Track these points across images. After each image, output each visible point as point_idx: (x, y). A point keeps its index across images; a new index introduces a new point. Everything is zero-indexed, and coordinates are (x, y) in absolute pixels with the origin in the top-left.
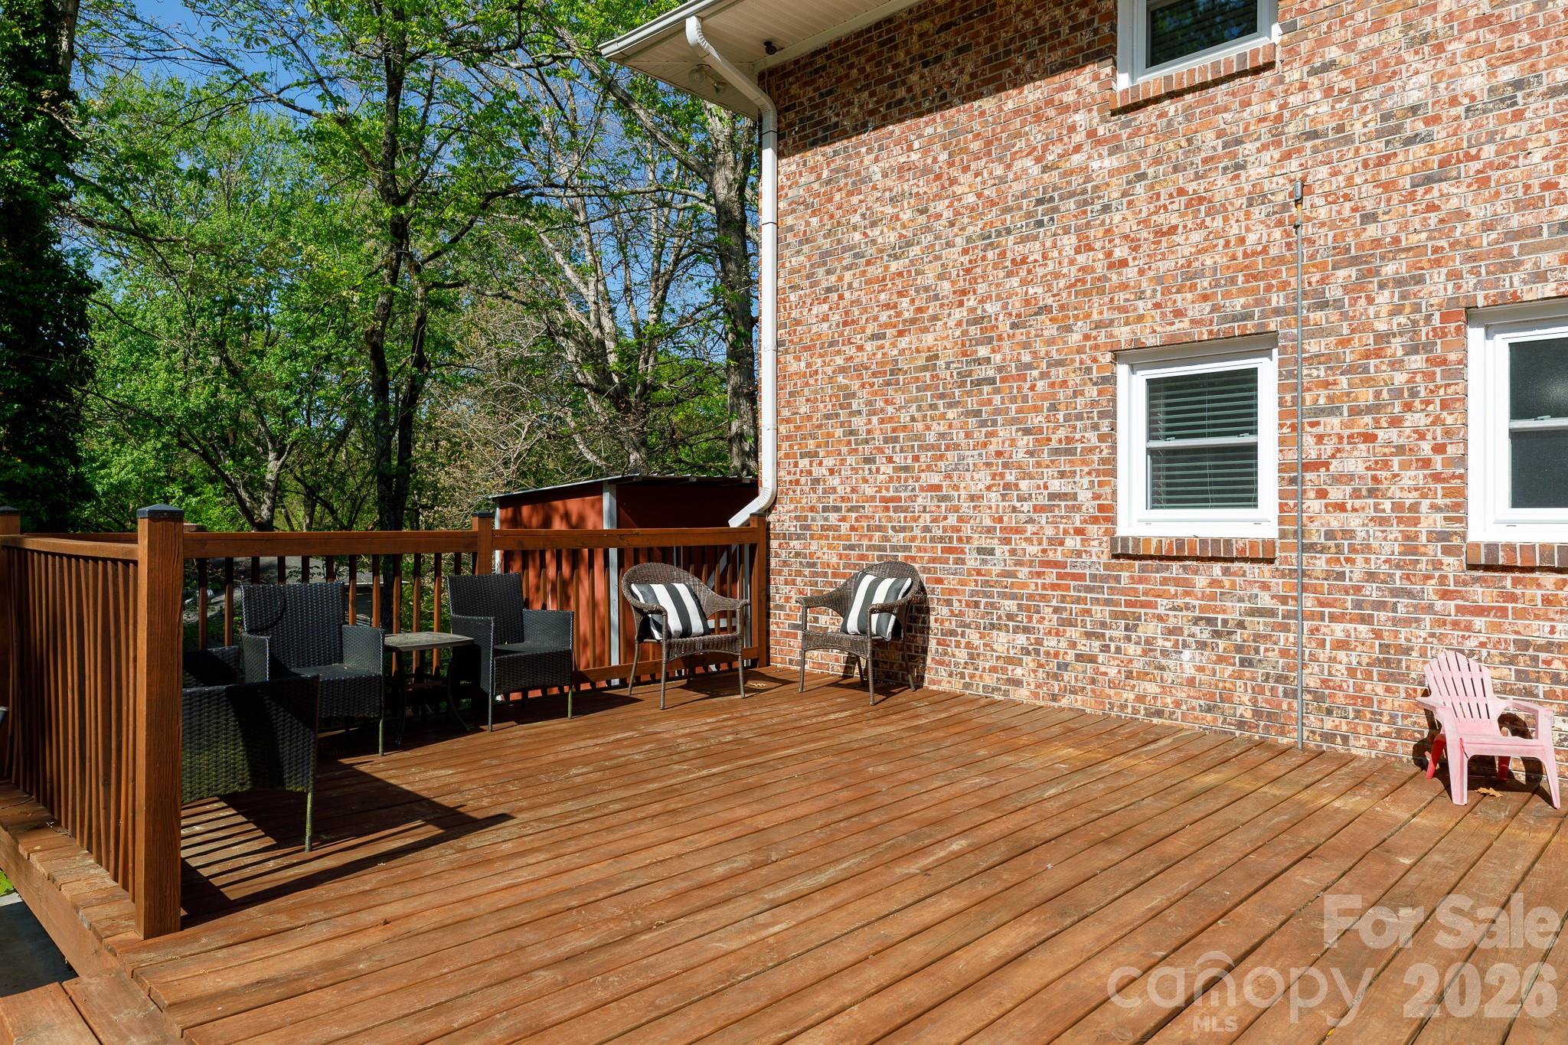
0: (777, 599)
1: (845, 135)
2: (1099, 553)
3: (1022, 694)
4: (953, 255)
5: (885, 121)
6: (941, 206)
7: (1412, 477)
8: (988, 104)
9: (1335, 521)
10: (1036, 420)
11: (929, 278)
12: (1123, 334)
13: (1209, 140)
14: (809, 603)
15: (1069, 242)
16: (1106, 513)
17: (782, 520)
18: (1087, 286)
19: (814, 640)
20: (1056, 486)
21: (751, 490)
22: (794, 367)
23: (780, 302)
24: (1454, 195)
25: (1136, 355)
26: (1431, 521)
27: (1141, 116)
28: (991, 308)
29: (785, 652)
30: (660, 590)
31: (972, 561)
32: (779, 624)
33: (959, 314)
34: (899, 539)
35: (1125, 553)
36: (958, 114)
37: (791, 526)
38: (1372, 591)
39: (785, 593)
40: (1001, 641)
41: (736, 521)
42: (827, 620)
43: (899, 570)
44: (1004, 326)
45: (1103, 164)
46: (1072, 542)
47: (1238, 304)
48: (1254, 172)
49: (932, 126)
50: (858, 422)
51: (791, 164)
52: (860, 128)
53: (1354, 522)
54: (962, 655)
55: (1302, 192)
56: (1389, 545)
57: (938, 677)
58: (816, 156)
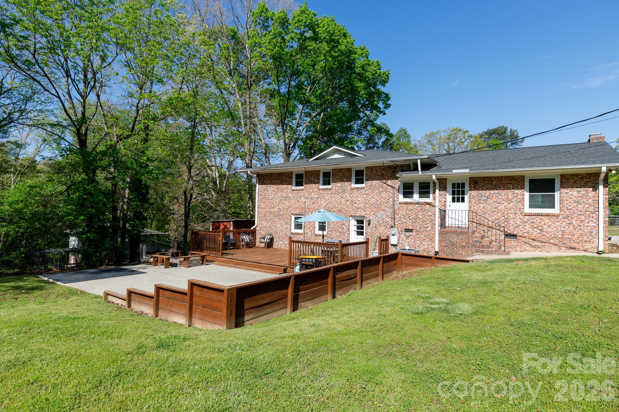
0: (257, 238)
1: (266, 184)
2: (289, 234)
3: (282, 248)
4: (277, 201)
5: (271, 184)
6: (276, 195)
7: (312, 228)
8: (281, 186)
9: (307, 231)
10: (284, 220)
11: (275, 203)
12: (292, 212)
13: (299, 195)
14: (261, 238)
15: (288, 202)
16: (290, 230)
17: (258, 228)
18: (289, 207)
19: (261, 242)
20: (286, 227)
21: (254, 225)
22: (260, 210)
23: (258, 202)
24: (315, 205)
25: (293, 214)
26: (313, 232)
27: (294, 192)
28: (281, 207)
29: (258, 244)
30: (244, 237)
31: (278, 234)
32: (257, 241)
33: (278, 207)
34: (271, 231)
35: (292, 233)
36: (278, 186)
37: (259, 229)
38: (309, 238)
39: (258, 237)
40: (281, 242)
41: (252, 228)
42: (263, 240)
43: (270, 235)
44: (282, 209)
45: (291, 195)
46: (287, 232)
47: (301, 211)
48: (302, 199)
49: (275, 186)
50: (267, 218)
51: (260, 186)
52: (268, 184)
53: (308, 231)
54: (277, 244)
55: (305, 202)
56: (310, 234)
57: (275, 246)
58: (263, 186)
